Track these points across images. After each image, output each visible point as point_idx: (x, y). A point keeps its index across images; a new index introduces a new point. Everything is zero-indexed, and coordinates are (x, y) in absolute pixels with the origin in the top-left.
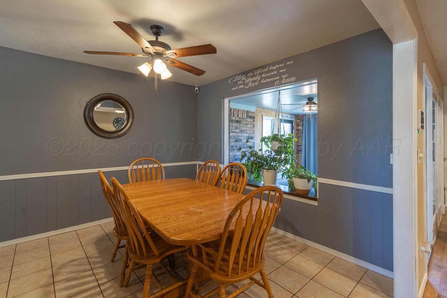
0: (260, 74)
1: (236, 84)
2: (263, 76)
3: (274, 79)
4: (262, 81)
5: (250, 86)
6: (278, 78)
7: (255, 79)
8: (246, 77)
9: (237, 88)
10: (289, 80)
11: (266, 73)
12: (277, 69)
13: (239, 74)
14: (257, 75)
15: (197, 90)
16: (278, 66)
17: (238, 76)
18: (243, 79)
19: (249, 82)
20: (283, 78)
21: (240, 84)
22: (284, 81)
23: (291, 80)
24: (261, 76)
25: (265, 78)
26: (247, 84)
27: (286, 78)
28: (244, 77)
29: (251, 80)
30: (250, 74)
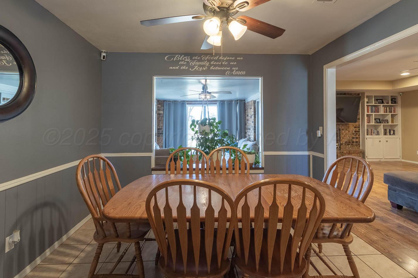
0: (209, 61)
1: (177, 63)
2: (212, 63)
3: (225, 69)
4: (211, 68)
5: (197, 69)
6: (229, 69)
7: (202, 63)
8: (191, 59)
9: (177, 68)
10: (239, 73)
11: (216, 61)
12: (227, 61)
13: (181, 54)
14: (205, 61)
15: (104, 56)
16: (229, 58)
17: (180, 56)
18: (187, 60)
19: (197, 65)
20: (234, 70)
21: (183, 65)
22: (235, 73)
23: (241, 73)
24: (210, 63)
25: (215, 66)
26: (193, 67)
27: (236, 71)
28: (188, 58)
29: (198, 63)
30: (196, 58)
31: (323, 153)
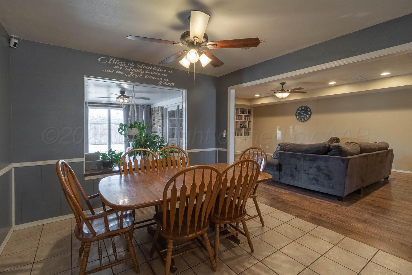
0: (144, 70)
1: (111, 66)
2: (147, 72)
3: (158, 79)
4: (146, 76)
5: (132, 76)
6: (161, 79)
7: (138, 71)
8: (127, 64)
9: (112, 71)
10: (169, 84)
11: (150, 70)
12: (159, 72)
13: (117, 58)
14: (140, 69)
15: (15, 43)
16: (161, 70)
17: (115, 60)
18: (122, 65)
19: (132, 72)
20: (165, 81)
21: (119, 70)
22: (166, 83)
23: (171, 85)
24: (145, 71)
25: (150, 75)
26: (128, 73)
27: (167, 82)
28: (123, 63)
29: (133, 70)
30: (132, 65)
31: (227, 148)
